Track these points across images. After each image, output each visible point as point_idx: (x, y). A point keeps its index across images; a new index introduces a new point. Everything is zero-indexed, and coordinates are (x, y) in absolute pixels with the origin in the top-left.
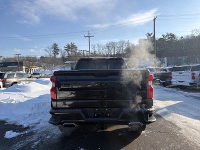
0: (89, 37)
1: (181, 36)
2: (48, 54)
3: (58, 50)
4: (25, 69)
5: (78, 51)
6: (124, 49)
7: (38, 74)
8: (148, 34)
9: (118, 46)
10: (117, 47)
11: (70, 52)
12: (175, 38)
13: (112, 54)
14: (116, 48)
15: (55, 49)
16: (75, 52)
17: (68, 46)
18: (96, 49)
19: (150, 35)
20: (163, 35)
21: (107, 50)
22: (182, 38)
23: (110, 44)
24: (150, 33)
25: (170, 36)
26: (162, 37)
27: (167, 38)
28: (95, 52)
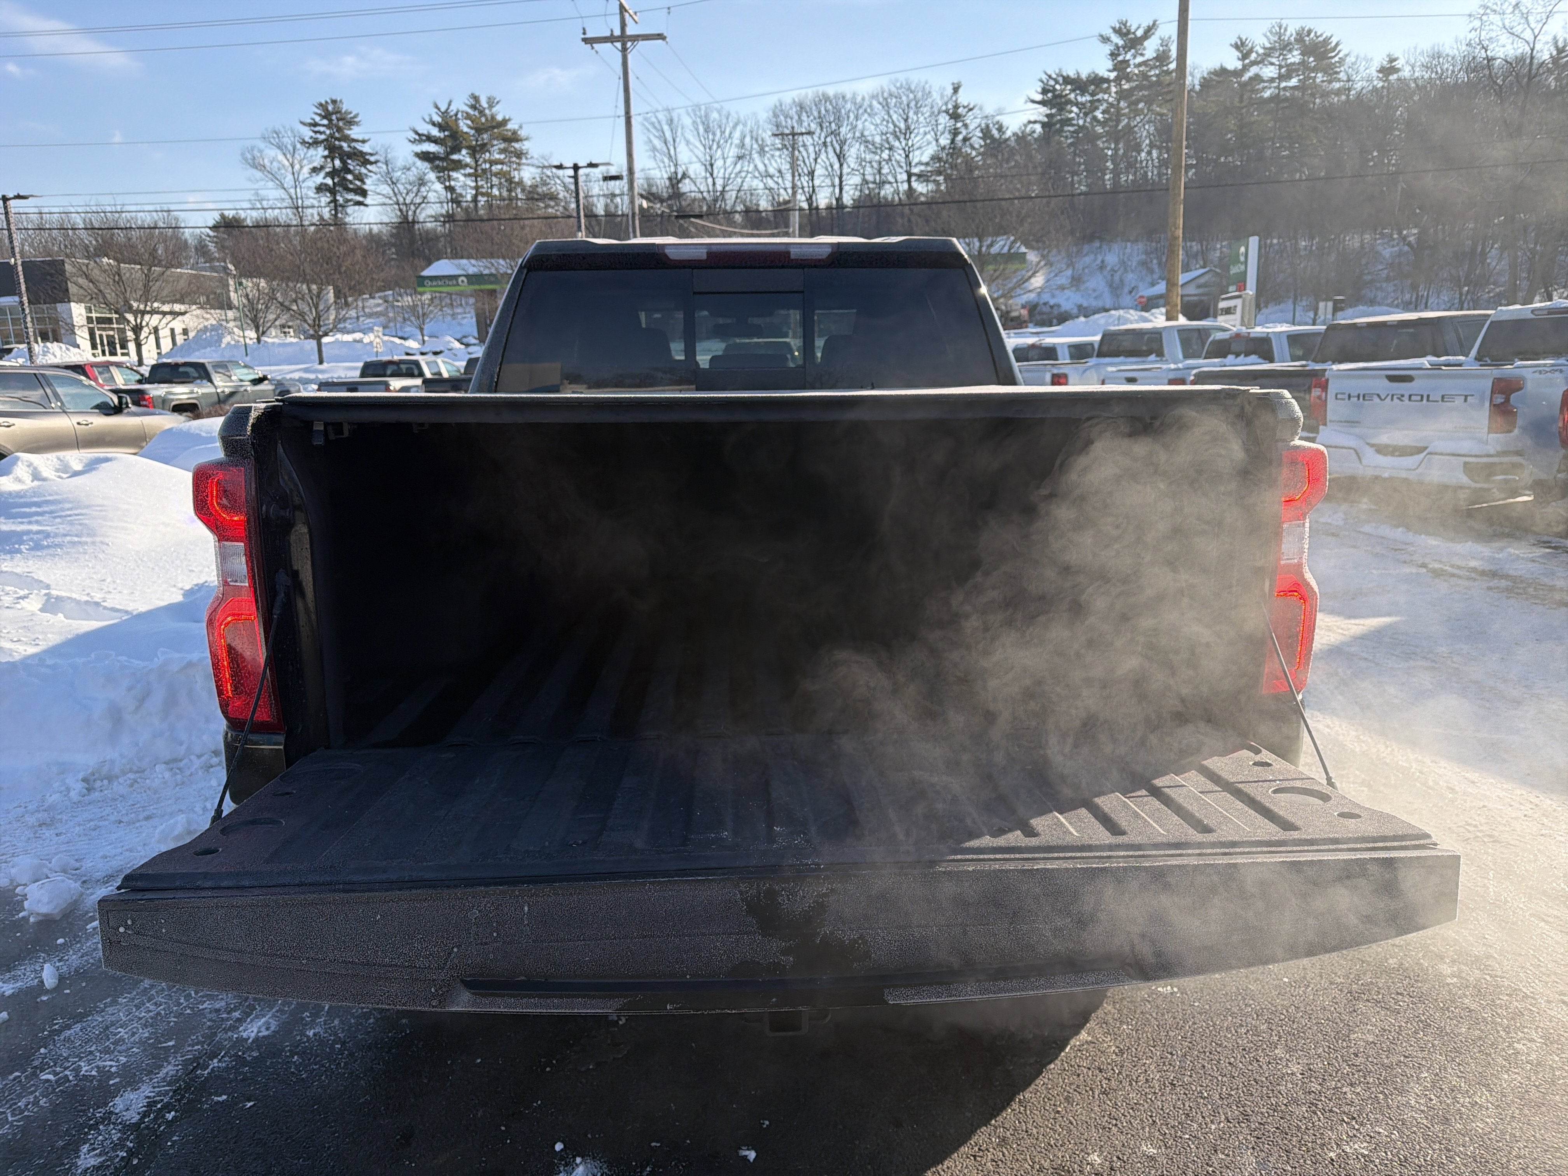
0: (624, 40)
1: (1379, 60)
2: (272, 193)
3: (364, 159)
4: (95, 324)
5: (528, 174)
6: (923, 155)
7: (201, 372)
8: (1122, 31)
9: (871, 128)
10: (863, 139)
11: (461, 180)
12: (1331, 71)
13: (823, 199)
14: (853, 152)
15: (333, 151)
16: (511, 184)
17: (447, 124)
18: (684, 155)
19: (1134, 43)
20: (1240, 45)
21: (779, 162)
22: (1388, 70)
23: (801, 107)
24: (1137, 23)
25: (1295, 57)
26: (1233, 62)
27: (1269, 72)
28: (675, 181)
